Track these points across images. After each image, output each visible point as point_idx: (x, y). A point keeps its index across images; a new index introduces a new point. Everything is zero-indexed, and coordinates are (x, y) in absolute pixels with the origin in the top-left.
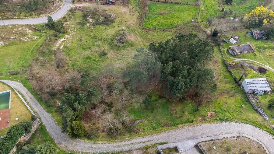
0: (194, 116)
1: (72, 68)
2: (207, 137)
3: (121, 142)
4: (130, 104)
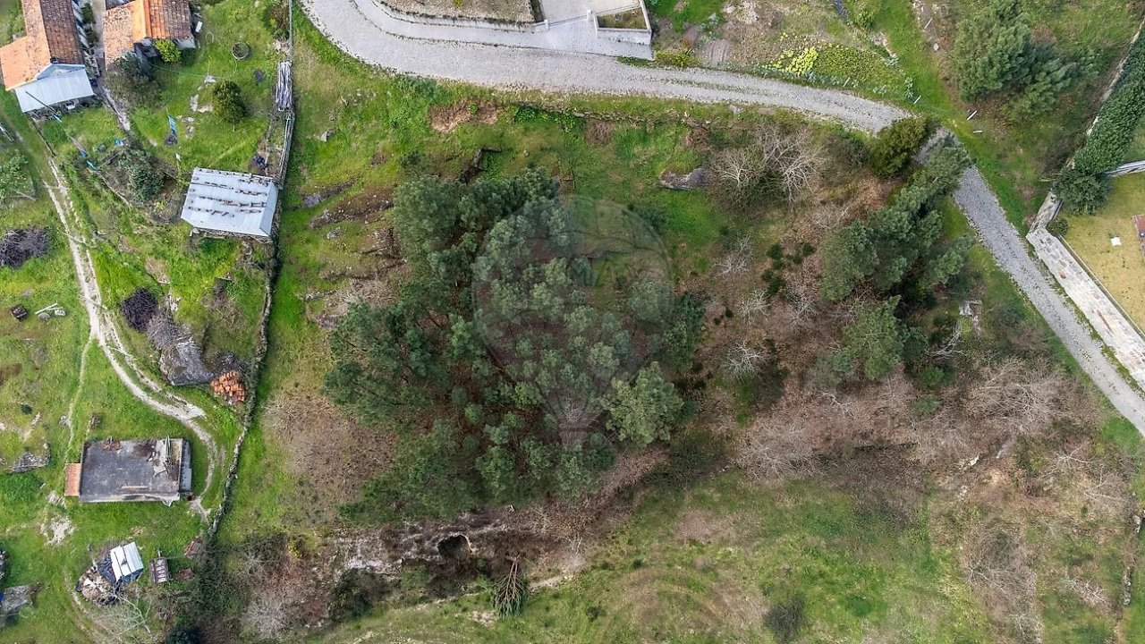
0: (502, 136)
1: (935, 548)
2: (496, 46)
3: (756, 105)
4: (699, 270)
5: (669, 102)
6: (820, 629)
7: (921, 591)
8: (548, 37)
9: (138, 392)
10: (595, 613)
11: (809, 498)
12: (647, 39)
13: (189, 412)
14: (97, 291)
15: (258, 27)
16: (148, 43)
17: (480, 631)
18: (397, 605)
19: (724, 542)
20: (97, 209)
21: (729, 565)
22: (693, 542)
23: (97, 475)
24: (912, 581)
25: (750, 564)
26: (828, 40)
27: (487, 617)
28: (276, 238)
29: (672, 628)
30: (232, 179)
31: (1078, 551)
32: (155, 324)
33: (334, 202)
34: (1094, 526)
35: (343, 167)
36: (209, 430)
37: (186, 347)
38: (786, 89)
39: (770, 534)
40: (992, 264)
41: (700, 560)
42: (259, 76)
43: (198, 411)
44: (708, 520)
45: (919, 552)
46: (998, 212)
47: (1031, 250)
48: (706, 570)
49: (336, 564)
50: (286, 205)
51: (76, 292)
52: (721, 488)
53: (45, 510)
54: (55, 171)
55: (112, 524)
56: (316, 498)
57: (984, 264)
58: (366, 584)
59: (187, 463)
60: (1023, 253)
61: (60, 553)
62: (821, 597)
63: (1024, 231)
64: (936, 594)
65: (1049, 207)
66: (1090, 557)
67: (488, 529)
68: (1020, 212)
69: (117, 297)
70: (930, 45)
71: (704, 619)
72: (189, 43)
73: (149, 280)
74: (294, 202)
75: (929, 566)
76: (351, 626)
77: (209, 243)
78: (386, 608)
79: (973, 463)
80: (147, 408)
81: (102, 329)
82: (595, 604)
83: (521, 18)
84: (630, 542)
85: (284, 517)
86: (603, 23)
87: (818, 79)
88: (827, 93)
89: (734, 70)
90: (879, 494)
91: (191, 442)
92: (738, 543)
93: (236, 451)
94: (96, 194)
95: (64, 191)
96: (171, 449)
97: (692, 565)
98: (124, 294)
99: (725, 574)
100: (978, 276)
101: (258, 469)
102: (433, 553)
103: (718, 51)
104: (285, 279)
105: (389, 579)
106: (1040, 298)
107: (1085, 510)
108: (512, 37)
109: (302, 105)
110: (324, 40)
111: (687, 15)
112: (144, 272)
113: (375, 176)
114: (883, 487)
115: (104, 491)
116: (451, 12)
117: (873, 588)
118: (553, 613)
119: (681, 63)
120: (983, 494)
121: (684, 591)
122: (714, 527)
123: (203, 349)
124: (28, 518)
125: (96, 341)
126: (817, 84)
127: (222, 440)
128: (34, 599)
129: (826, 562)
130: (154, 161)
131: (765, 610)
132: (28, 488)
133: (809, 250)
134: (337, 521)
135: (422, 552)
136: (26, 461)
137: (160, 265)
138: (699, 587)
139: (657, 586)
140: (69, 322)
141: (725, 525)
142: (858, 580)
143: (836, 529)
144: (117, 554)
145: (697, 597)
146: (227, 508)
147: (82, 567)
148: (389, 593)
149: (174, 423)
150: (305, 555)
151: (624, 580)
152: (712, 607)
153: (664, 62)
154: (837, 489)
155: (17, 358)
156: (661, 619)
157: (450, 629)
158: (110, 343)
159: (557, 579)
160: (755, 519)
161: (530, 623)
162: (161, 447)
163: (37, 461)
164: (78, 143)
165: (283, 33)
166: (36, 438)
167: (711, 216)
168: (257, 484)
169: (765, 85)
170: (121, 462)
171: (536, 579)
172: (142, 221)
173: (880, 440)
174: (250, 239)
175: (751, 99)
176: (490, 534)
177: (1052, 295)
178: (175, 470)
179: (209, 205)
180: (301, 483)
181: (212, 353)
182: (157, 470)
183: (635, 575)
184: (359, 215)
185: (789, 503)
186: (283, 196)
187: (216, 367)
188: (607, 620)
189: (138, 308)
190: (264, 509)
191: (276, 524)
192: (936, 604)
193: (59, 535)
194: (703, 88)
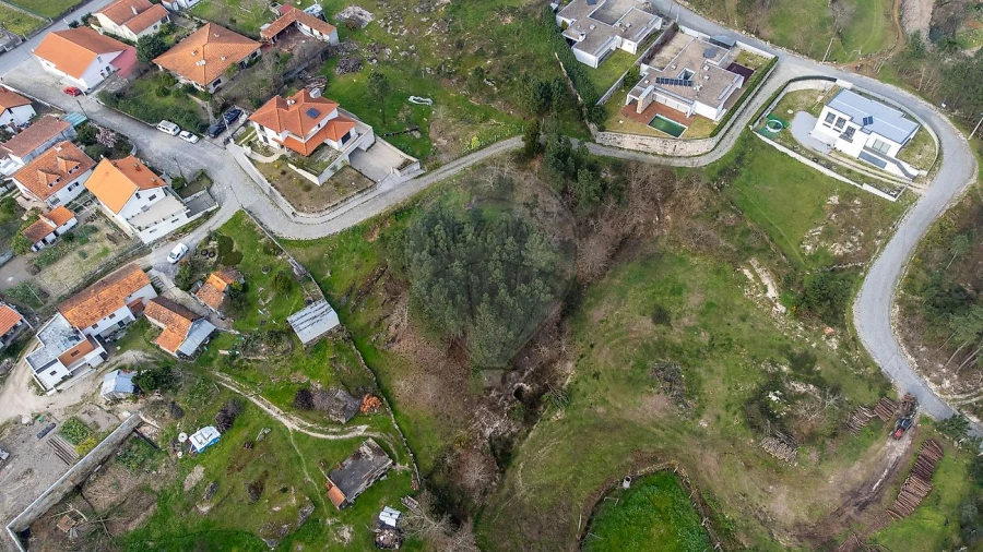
2: (368, 200)
6: (674, 310)
7: (689, 269)
8: (384, 187)
9: (332, 437)
10: (596, 376)
11: (622, 274)
12: (418, 166)
13: (361, 430)
14: (277, 409)
15: (266, 257)
16: (227, 288)
17: (563, 422)
18: (520, 444)
19: (612, 312)
20: (249, 374)
21: (622, 318)
22: (602, 322)
23: (345, 484)
24: (682, 269)
25: (628, 311)
26: (476, 132)
27: (559, 414)
28: (343, 324)
29: (628, 355)
30: (308, 310)
31: (713, 213)
32: (317, 400)
33: (353, 296)
34: (708, 201)
35: (346, 279)
36: (377, 430)
37: (340, 395)
38: (478, 153)
39: (623, 295)
43: (364, 427)
44: (599, 310)
45: (674, 259)
47: (601, 144)
48: (617, 326)
49: (482, 437)
51: (268, 416)
52: (591, 296)
53: (331, 531)
54: (218, 374)
55: (369, 508)
56: (448, 417)
60: (600, 147)
61: (355, 542)
62: (663, 300)
63: (594, 142)
64: (694, 267)
65: (592, 127)
66: (718, 212)
67: (526, 374)
68: (586, 136)
69: (289, 405)
70: (509, 114)
71: (635, 342)
72: (243, 281)
73: (298, 386)
74: (338, 305)
75: (682, 261)
76: (511, 469)
77: (318, 345)
78: (517, 448)
79: (657, 220)
80: (342, 440)
81: (292, 424)
82: (593, 373)
83: (369, 185)
84: (581, 341)
85: (442, 438)
86: (399, 169)
87: (485, 144)
88: (492, 146)
89: (456, 159)
90: (642, 254)
92: (616, 308)
93: (397, 427)
95: (229, 379)
96: (369, 446)
97: (610, 330)
98: (291, 400)
99: (624, 321)
101: (414, 428)
102: (515, 401)
103: (445, 157)
105: (507, 435)
106: (620, 155)
109: (311, 268)
110: (299, 241)
112: (293, 384)
113: (361, 272)
114: (640, 251)
115: (356, 486)
116: (342, 199)
117: (674, 283)
118: (582, 390)
119: (437, 166)
120: (671, 225)
121: (617, 340)
122: (603, 310)
123: (348, 391)
124: (326, 542)
125: (294, 430)
126: (487, 145)
127: (386, 430)
129: (651, 288)
131: (651, 320)
132: (313, 528)
133: (536, 196)
134: (466, 418)
135: (510, 403)
136: (303, 513)
137: (299, 373)
138: (621, 334)
139: (607, 347)
140: (275, 432)
141: (606, 306)
142: (667, 285)
143: (642, 276)
144: (383, 517)
145: (625, 337)
146: (414, 455)
147: (374, 536)
148: (513, 442)
149: (360, 439)
151: (594, 355)
152: (632, 336)
153: (431, 170)
154: (628, 263)
155: (261, 469)
156: (621, 355)
157: (550, 432)
158: (301, 426)
159: (570, 377)
160: (613, 295)
161: (577, 401)
162: (364, 449)
163: (309, 510)
165: (279, 251)
166: (300, 499)
168: (417, 435)
169: (469, 157)
170: (352, 468)
171: (562, 384)
173: (623, 235)
174: (331, 333)
175: (470, 163)
176: (529, 375)
177: (622, 152)
180: (437, 416)
181: (353, 390)
182: (370, 459)
183: (595, 350)
184: (368, 292)
185: (617, 281)
187: (358, 396)
188: (603, 374)
189: (304, 401)
190: (431, 443)
191: (441, 444)
192: (697, 269)
193: (347, 535)
194: (450, 171)
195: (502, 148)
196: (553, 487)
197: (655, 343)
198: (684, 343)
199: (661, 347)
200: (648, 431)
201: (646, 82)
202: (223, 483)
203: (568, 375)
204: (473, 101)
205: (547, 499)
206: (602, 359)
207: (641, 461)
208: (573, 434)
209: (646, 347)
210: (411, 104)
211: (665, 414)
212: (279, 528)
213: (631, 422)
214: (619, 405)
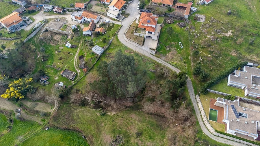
0: (132, 56)
1: (166, 135)
2: (137, 46)
5: (154, 60)
6: (143, 138)
7: (161, 140)
9: (75, 66)
10: (113, 121)
11: (151, 119)
12: (155, 53)
13: (79, 71)
14: (78, 54)
15: (112, 35)
16: (99, 32)
17: (97, 115)
18: (88, 107)
19: (136, 120)
20: (83, 46)
22: (131, 118)
23: (65, 73)
24: (160, 138)
26: (179, 62)
27: (99, 114)
28: (100, 56)
29: (122, 128)
30: (100, 47)
31: (186, 142)
32: (82, 59)
33: (109, 55)
34: (189, 138)
35: (112, 52)
36: (80, 74)
37: (83, 63)
38: (170, 65)
39: (143, 122)
40: (189, 97)
41: (131, 121)
42: (109, 39)
43: (80, 71)
44: (135, 116)
45: (163, 134)
46: (193, 92)
47: (196, 98)
48: (131, 122)
49: (84, 97)
50: (104, 53)
51: (76, 53)
52: (139, 113)
53: (57, 75)
54: (82, 40)
55: (62, 80)
56: (87, 87)
57: (188, 97)
58: (86, 102)
59: (75, 76)
60: (194, 98)
61: (55, 80)
62: (146, 134)
63: (196, 95)
64: (163, 141)
66: (187, 143)
67: (105, 101)
68: (196, 92)
71: (127, 129)
72: (103, 34)
74: (105, 53)
75: (164, 137)
76: (81, 107)
77: (93, 53)
79: (177, 125)
80: (75, 69)
81: (76, 58)
82: (114, 120)
83: (141, 44)
84: (123, 114)
85: (82, 88)
86: (150, 49)
87: (175, 66)
88: (176, 68)
89: (165, 61)
90: (161, 124)
91: (77, 74)
92: (137, 121)
93: (81, 78)
94: (85, 44)
95: (81, 43)
97: (129, 121)
98: (80, 55)
99: (134, 124)
100: (187, 98)
101: (83, 81)
102: (97, 101)
103: (164, 58)
104: (99, 61)
105: (89, 103)
106: (195, 105)
107: (189, 135)
108: (139, 46)
109: (112, 44)
110: (118, 38)
111: (161, 53)
112: (84, 54)
114: (162, 123)
115: (64, 75)
116: (133, 41)
117: (154, 136)
118: (108, 118)
119: (158, 57)
120: (176, 130)
121: (127, 124)
122: (136, 117)
123: (85, 64)
124: (54, 75)
125: (74, 59)
127: (80, 76)
128: (49, 84)
129: (149, 129)
130: (93, 43)
131: (137, 132)
132: (57, 72)
134: (88, 91)
136: (58, 69)
137: (86, 54)
138: (129, 124)
139: (124, 121)
140: (73, 56)
141: (137, 118)
142: (152, 134)
143: (152, 126)
144: (61, 83)
145: (128, 125)
146: (76, 84)
147: (56, 83)
148: (88, 105)
149: (76, 72)
150: (81, 94)
151: (119, 118)
152: (129, 128)
153: (156, 56)
154: (156, 120)
155: (65, 57)
156: (122, 126)
157: (93, 113)
158: (76, 60)
159: (111, 114)
160: (142, 119)
161: (104, 118)
162: (73, 73)
163: (59, 69)
164: (86, 39)
165: (114, 36)
166: (61, 67)
167: (154, 77)
168: (81, 83)
169: (168, 64)
170: (68, 73)
171: (108, 113)
172: (87, 48)
173: (164, 115)
174: (98, 55)
175: (165, 65)
176: (105, 102)
177: (196, 105)
178: (73, 76)
179: (96, 49)
180: (86, 85)
182: (71, 75)
183: (121, 118)
185: (147, 119)
186: (104, 52)
187: (85, 67)
188: (114, 123)
189: (81, 57)
190: (80, 86)
191: (80, 88)
192: (162, 142)
193: (56, 78)
194: (159, 61)
195: (177, 71)
196: (79, 118)
197: (129, 134)
198: (131, 143)
199: (127, 136)
200: (99, 138)
201: (229, 102)
202: (61, 52)
203: (111, 113)
204: (190, 58)
205: (75, 118)
206: (119, 121)
207: (89, 138)
208: (94, 119)
209: (127, 132)
210: (178, 44)
211: (105, 142)
212: (55, 66)
213: (101, 133)
214: (105, 129)
